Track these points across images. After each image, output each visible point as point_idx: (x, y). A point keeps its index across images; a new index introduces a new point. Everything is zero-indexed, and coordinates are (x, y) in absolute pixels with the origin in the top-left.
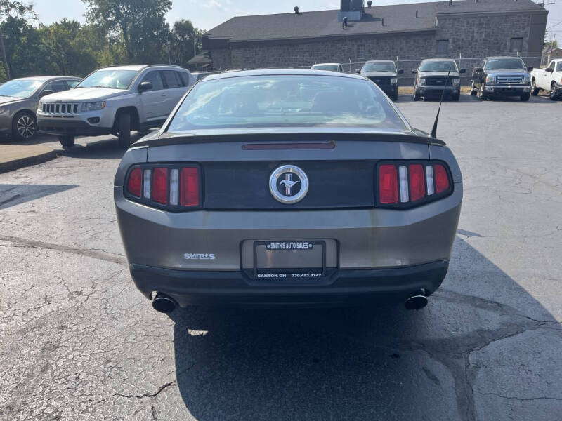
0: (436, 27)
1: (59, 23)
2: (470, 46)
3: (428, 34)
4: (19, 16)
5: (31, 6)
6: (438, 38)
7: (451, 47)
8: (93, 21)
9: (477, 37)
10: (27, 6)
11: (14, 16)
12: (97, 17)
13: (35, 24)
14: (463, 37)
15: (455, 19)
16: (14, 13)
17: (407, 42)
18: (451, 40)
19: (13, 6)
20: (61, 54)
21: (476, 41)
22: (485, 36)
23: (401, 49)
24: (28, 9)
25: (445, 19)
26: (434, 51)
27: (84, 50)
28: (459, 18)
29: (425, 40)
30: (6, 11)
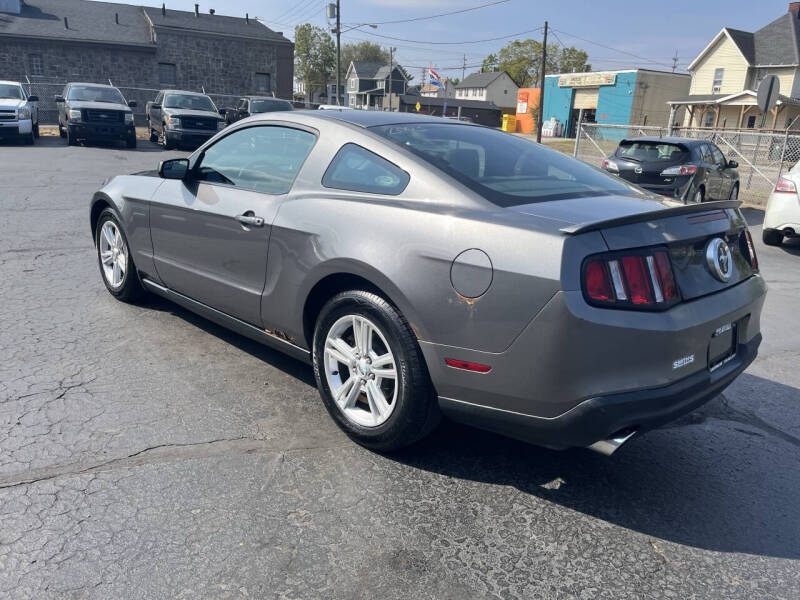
0: (154, 43)
2: (206, 78)
3: (146, 52)
6: (160, 60)
7: (181, 75)
9: (213, 66)
14: (195, 62)
15: (180, 36)
17: (113, 60)
18: (178, 65)
21: (214, 71)
22: (224, 65)
23: (105, 69)
25: (167, 34)
26: (157, 78)
28: (186, 36)
29: (141, 60)
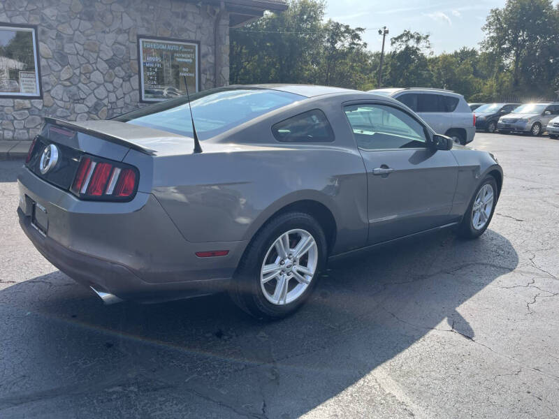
1: (459, 51)
4: (415, 46)
5: (427, 36)
8: (487, 49)
10: (424, 36)
11: (411, 46)
12: (492, 45)
13: (426, 53)
16: (412, 43)
19: (412, 37)
20: (441, 80)
24: (424, 38)
27: (464, 77)
30: (406, 41)
